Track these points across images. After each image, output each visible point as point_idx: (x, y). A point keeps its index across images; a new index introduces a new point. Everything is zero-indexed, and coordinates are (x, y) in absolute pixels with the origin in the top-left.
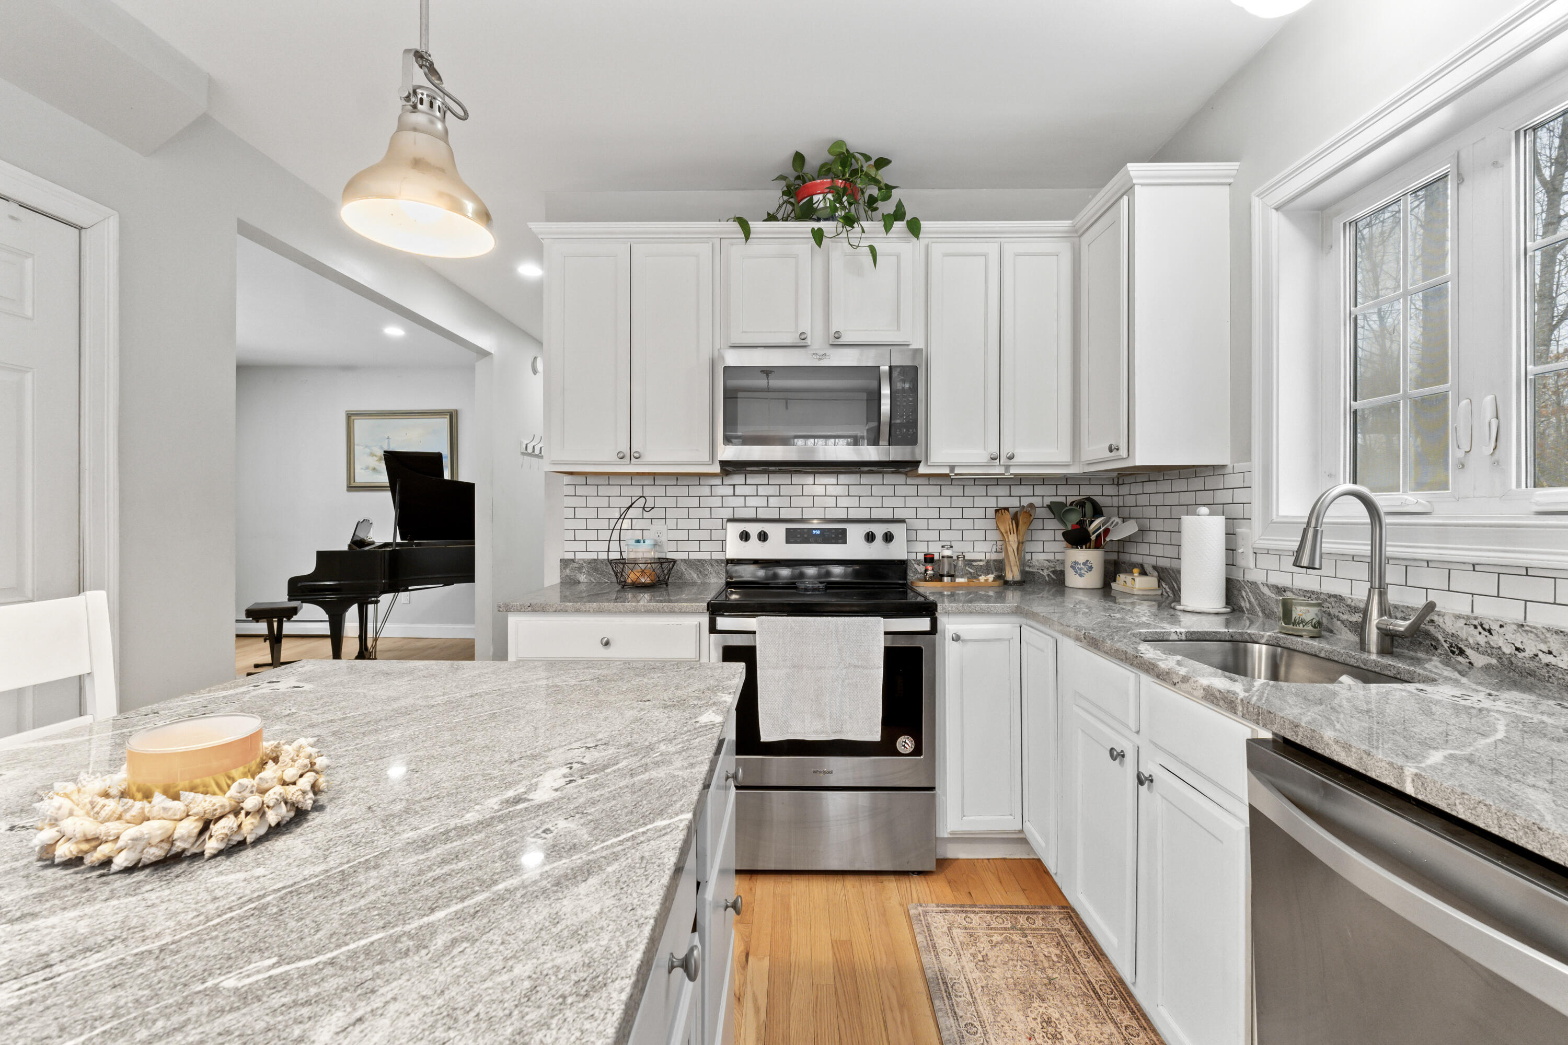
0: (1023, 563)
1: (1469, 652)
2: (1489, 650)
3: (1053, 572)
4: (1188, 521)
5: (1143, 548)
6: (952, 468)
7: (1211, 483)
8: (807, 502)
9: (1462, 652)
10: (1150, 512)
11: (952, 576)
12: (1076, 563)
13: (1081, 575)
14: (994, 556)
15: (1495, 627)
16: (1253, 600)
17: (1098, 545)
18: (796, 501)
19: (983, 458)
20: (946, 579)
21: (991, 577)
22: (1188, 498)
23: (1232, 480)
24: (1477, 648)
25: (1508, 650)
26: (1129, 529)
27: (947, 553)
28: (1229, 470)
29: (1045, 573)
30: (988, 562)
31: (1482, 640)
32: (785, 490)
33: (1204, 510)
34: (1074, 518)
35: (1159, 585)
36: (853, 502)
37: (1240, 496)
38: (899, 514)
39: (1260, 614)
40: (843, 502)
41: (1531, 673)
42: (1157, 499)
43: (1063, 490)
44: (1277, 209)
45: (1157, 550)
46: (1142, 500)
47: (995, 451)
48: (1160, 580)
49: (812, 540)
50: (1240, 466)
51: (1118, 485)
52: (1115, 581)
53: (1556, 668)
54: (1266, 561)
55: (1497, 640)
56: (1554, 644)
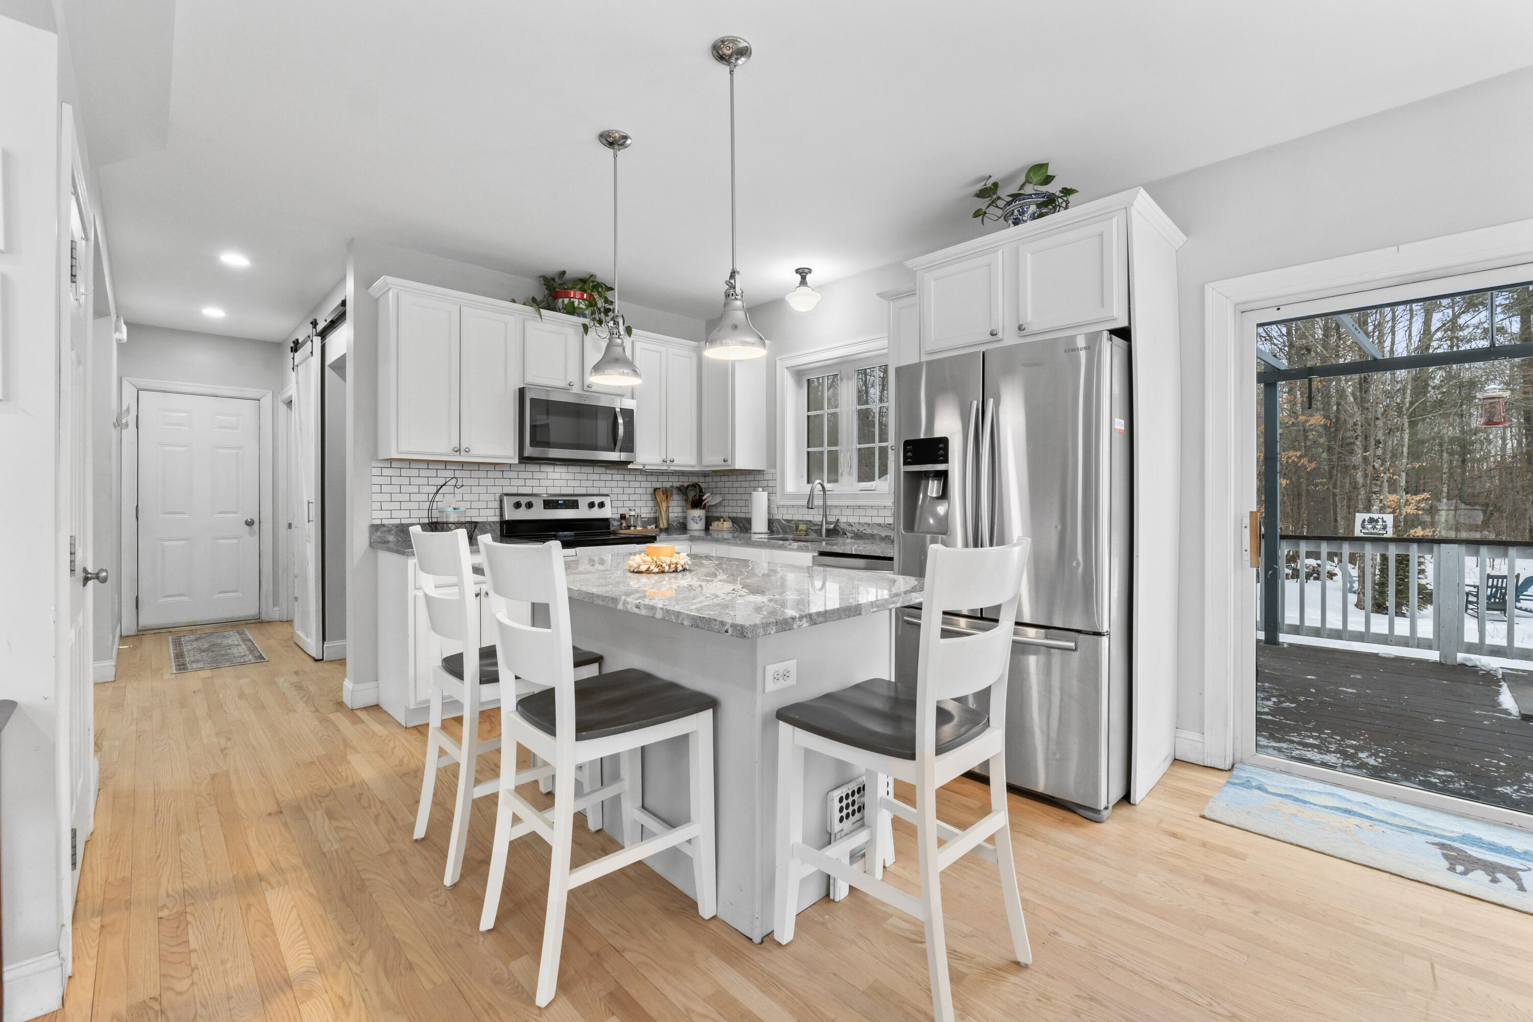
0: (668, 520)
1: (847, 533)
2: (852, 532)
3: (678, 523)
4: (754, 493)
5: (721, 509)
6: (644, 465)
7: (758, 477)
8: (550, 483)
9: (845, 534)
10: (725, 491)
11: (634, 526)
12: (694, 517)
13: (697, 523)
14: (652, 515)
16: (779, 526)
17: (704, 508)
18: (543, 483)
19: (659, 461)
20: (632, 528)
21: (653, 526)
22: (753, 484)
23: (767, 477)
26: (718, 499)
27: (632, 513)
28: (766, 472)
29: (675, 524)
30: (649, 518)
31: (850, 529)
32: (537, 475)
33: (760, 489)
34: (691, 494)
35: (733, 526)
36: (577, 483)
37: (771, 483)
38: (603, 491)
40: (571, 483)
42: (727, 484)
43: (682, 479)
44: (786, 368)
45: (728, 509)
46: (720, 485)
47: (664, 457)
48: (733, 523)
49: (559, 507)
50: (772, 471)
51: (706, 476)
52: (711, 525)
54: (782, 511)
55: (854, 529)
56: (866, 527)
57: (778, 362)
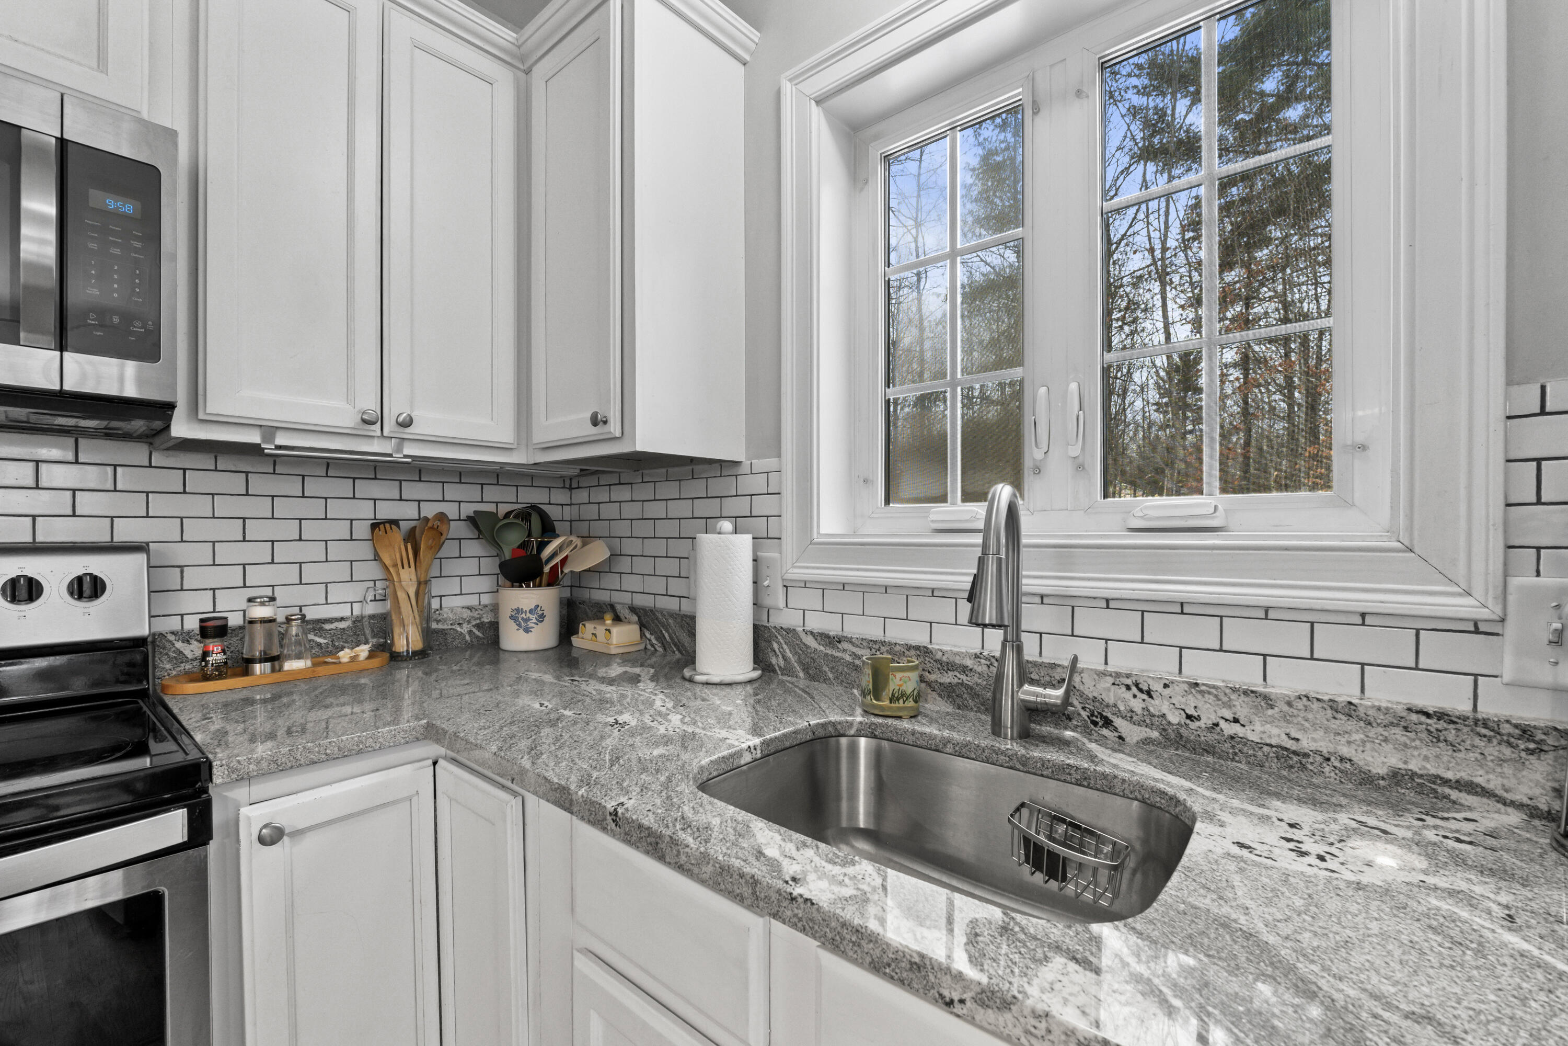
0: (426, 616)
1: (1118, 722)
2: (1148, 719)
3: (477, 626)
4: (706, 540)
5: (611, 581)
6: (269, 431)
7: (718, 486)
9: (1108, 723)
10: (622, 528)
11: (272, 659)
12: (518, 610)
13: (527, 630)
14: (371, 609)
15: (1157, 687)
16: (789, 654)
17: (553, 581)
19: (347, 419)
20: (258, 668)
21: (363, 651)
22: (705, 508)
23: (752, 484)
24: (1130, 716)
25: (1175, 718)
26: (597, 554)
27: (260, 612)
28: (745, 468)
29: (465, 629)
30: (358, 621)
31: (1137, 705)
33: (727, 525)
34: (513, 539)
35: (642, 635)
37: (763, 505)
38: (126, 532)
39: (801, 675)
41: (1209, 750)
42: (630, 510)
44: (817, 102)
45: (632, 583)
46: (609, 511)
47: (370, 404)
48: (642, 626)
50: (761, 464)
51: (571, 489)
52: (576, 632)
53: (1245, 741)
54: (800, 598)
55: (1159, 705)
56: (1242, 708)
57: (787, 89)
